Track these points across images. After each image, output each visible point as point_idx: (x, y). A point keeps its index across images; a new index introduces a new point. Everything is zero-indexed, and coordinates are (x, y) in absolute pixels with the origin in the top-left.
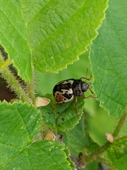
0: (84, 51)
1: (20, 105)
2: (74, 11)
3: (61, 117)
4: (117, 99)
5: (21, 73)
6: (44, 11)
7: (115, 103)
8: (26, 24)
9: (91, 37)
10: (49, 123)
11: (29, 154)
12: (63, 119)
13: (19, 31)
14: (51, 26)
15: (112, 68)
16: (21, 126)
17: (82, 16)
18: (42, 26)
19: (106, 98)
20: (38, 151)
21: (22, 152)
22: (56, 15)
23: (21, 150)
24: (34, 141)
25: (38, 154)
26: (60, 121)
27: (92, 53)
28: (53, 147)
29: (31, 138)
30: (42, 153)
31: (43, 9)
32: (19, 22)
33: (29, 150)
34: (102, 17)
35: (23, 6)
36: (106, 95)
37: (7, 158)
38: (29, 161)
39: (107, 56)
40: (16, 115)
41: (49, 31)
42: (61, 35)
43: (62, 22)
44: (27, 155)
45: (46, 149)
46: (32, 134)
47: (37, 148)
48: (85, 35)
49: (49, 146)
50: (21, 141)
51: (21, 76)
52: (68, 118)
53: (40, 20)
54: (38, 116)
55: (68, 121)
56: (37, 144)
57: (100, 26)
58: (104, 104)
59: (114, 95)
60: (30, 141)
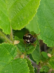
0: (31, 20)
1: (5, 44)
2: (28, 2)
3: (27, 48)
4: (51, 39)
5: (4, 31)
6: (15, 4)
7: (50, 40)
8: (8, 10)
9: (34, 13)
10: (23, 51)
11: (12, 65)
12: (28, 49)
13: (4, 13)
14: (18, 10)
15: (49, 25)
16: (8, 53)
17: (30, 5)
18: (14, 10)
19: (46, 39)
20: (16, 63)
21: (9, 64)
22: (20, 5)
23: (8, 63)
24: (15, 59)
25: (16, 64)
26: (27, 50)
27: (38, 20)
28: (22, 61)
29: (13, 58)
30: (18, 64)
31: (15, 3)
32: (5, 9)
33: (12, 63)
34: (39, 4)
35: (7, 2)
36: (46, 37)
37: (2, 67)
38: (11, 67)
39: (46, 21)
40: (4, 49)
41: (17, 12)
42: (22, 13)
43: (23, 8)
44: (11, 65)
45: (19, 62)
46: (13, 56)
47: (15, 62)
48: (32, 13)
49: (21, 61)
50: (8, 59)
51: (4, 32)
52: (31, 48)
53: (13, 8)
54: (15, 48)
55: (31, 49)
56: (16, 60)
57: (38, 8)
58: (45, 41)
59: (50, 37)
60: (12, 59)
